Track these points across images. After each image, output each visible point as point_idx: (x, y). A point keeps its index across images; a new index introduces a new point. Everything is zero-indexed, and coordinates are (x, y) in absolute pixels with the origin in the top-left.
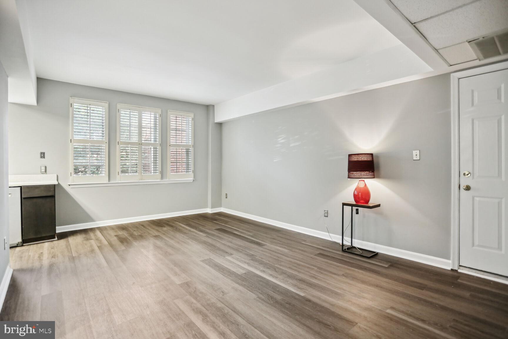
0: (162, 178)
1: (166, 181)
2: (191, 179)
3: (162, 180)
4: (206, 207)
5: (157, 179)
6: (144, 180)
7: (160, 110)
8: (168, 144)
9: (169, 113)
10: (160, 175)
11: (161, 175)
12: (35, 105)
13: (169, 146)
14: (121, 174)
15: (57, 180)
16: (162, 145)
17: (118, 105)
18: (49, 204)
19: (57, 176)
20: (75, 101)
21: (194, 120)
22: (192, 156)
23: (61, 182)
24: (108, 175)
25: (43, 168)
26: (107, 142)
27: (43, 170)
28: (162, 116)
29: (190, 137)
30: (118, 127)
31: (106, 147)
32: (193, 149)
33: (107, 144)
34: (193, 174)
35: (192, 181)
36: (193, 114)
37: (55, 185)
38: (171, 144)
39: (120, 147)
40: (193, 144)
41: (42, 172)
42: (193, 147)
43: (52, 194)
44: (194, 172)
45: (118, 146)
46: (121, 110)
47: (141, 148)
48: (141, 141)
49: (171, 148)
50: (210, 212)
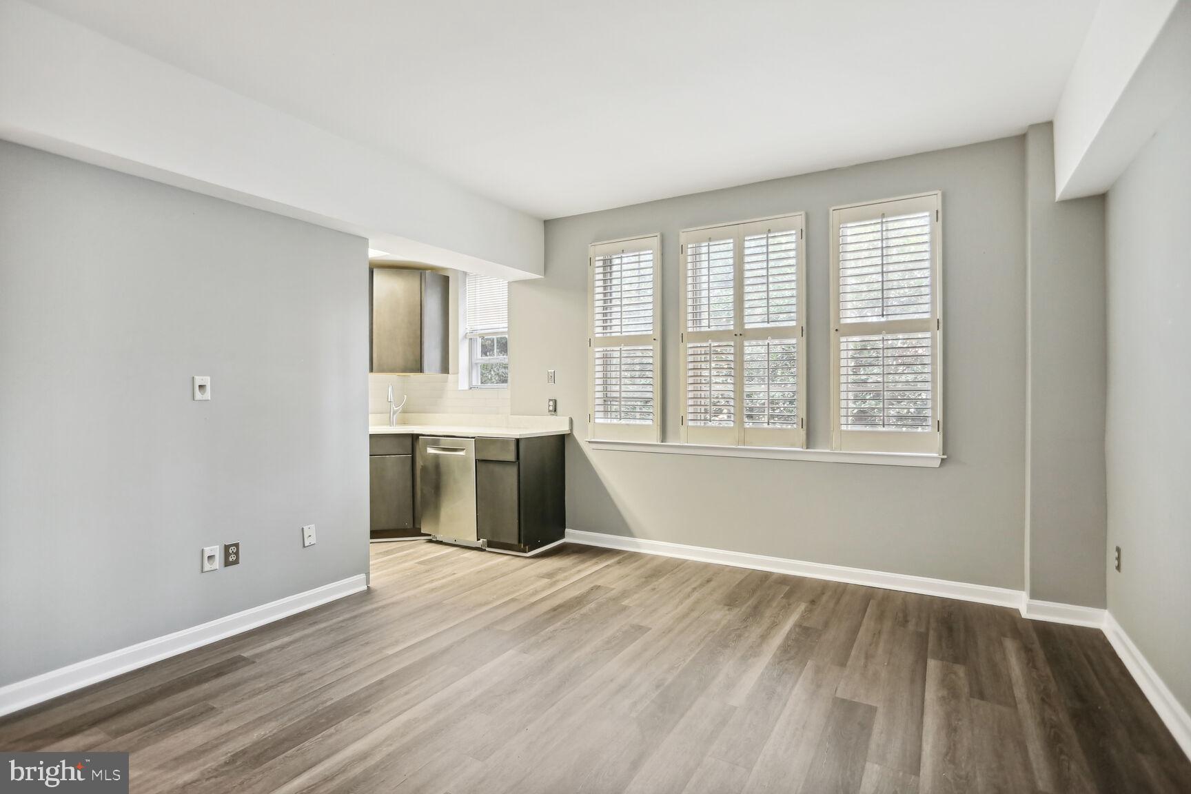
0: (810, 442)
1: (820, 453)
2: (932, 454)
3: (807, 448)
5: (792, 445)
6: (751, 444)
7: (799, 217)
8: (833, 326)
9: (834, 216)
10: (803, 433)
11: (805, 432)
12: (541, 277)
13: (832, 332)
14: (691, 423)
15: (571, 429)
16: (808, 331)
17: (681, 233)
18: (510, 478)
19: (571, 421)
20: (598, 251)
21: (943, 217)
22: (933, 363)
23: (576, 433)
24: (659, 423)
25: (551, 403)
26: (658, 336)
27: (551, 408)
28: (807, 235)
29: (926, 282)
30: (682, 294)
31: (654, 349)
32: (939, 334)
33: (658, 344)
34: (939, 437)
35: (937, 463)
36: (940, 193)
37: (518, 441)
38: (840, 325)
39: (686, 348)
40: (939, 315)
41: (550, 411)
42: (941, 325)
43: (511, 457)
44: (945, 427)
45: (681, 345)
46: (689, 246)
47: (742, 347)
48: (742, 324)
49: (843, 339)
50: (1025, 614)
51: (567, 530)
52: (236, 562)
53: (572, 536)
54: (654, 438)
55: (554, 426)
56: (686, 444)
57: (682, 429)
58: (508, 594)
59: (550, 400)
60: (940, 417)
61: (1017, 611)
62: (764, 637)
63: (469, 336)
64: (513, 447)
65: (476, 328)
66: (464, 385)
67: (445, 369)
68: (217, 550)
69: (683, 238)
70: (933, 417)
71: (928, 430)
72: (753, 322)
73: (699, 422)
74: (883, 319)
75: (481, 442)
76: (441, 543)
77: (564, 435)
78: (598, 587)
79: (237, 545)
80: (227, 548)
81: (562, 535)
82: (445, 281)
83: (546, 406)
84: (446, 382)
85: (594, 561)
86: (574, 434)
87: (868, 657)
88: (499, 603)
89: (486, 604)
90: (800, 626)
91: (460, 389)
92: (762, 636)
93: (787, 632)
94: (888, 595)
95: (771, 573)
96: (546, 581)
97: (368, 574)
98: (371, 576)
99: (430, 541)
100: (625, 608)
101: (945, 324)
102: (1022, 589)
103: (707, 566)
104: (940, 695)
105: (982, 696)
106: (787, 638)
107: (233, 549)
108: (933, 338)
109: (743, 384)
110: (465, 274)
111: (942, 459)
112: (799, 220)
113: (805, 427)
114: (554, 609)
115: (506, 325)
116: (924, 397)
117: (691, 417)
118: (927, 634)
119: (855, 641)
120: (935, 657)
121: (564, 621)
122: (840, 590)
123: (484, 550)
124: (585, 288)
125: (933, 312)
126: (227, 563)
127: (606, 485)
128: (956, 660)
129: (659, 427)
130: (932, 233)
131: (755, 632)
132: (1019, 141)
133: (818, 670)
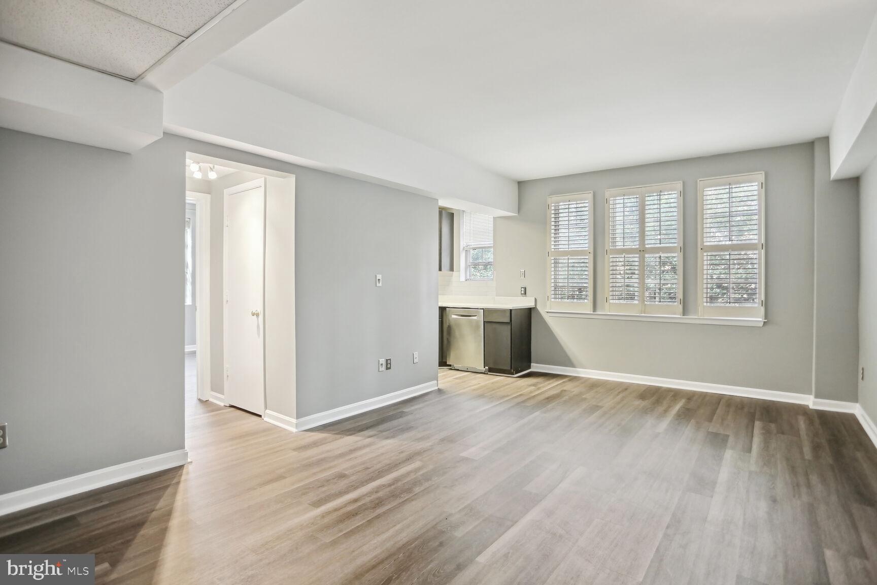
0: (685, 312)
1: (691, 319)
2: (759, 319)
3: (683, 316)
4: (805, 391)
5: (675, 314)
8: (699, 246)
9: (700, 184)
10: (681, 307)
11: (682, 307)
12: (514, 214)
13: (699, 250)
14: (611, 301)
15: (536, 305)
16: (684, 249)
17: (606, 192)
18: (506, 332)
19: (536, 300)
20: (552, 200)
21: (766, 186)
22: (760, 268)
23: (539, 308)
24: (592, 301)
25: (523, 289)
26: (592, 250)
27: (523, 292)
28: (684, 194)
29: (756, 227)
30: (606, 227)
31: (589, 259)
32: (763, 252)
33: (592, 255)
34: (763, 309)
35: (761, 324)
36: (763, 173)
37: (511, 310)
38: (704, 246)
39: (609, 258)
40: (763, 241)
41: (522, 294)
42: (764, 247)
43: (507, 320)
44: (766, 304)
45: (606, 256)
46: (611, 199)
47: (644, 257)
48: (644, 245)
49: (705, 254)
50: (811, 406)
51: (532, 364)
52: (390, 368)
53: (535, 367)
54: (589, 310)
55: (526, 303)
56: (609, 313)
57: (607, 305)
58: (517, 392)
59: (522, 288)
60: (763, 298)
61: (808, 406)
62: (666, 411)
63: (466, 249)
64: (508, 314)
65: (470, 244)
66: (463, 279)
67: (452, 269)
68: (383, 361)
69: (607, 194)
70: (760, 298)
71: (756, 305)
72: (650, 243)
73: (615, 300)
74: (730, 243)
75: (486, 311)
76: (458, 370)
77: (531, 308)
78: (565, 391)
79: (390, 359)
80: (387, 360)
81: (529, 367)
82: (452, 215)
83: (519, 291)
84: (452, 276)
85: (555, 380)
86: (537, 307)
87: (723, 420)
88: (514, 396)
89: (508, 396)
90: (684, 408)
91: (461, 281)
92: (664, 410)
93: (677, 410)
94: (731, 398)
95: (661, 387)
96: (533, 388)
97: (438, 381)
98: (439, 382)
99: (451, 369)
100: (585, 399)
101: (767, 246)
102: (810, 394)
103: (622, 383)
104: (762, 432)
105: (783, 433)
106: (679, 411)
107: (389, 361)
108: (760, 254)
109: (645, 279)
110: (464, 211)
111: (764, 322)
112: (679, 185)
113: (682, 304)
114: (548, 398)
115: (492, 242)
116: (753, 287)
117: (611, 298)
118: (755, 413)
119: (715, 414)
120: (760, 420)
121: (556, 402)
122: (704, 395)
123: (487, 374)
124: (544, 222)
125: (760, 239)
126: (387, 368)
127: (558, 337)
128: (771, 422)
129: (592, 304)
130: (759, 195)
131: (661, 409)
132: (810, 145)
133: (697, 423)
